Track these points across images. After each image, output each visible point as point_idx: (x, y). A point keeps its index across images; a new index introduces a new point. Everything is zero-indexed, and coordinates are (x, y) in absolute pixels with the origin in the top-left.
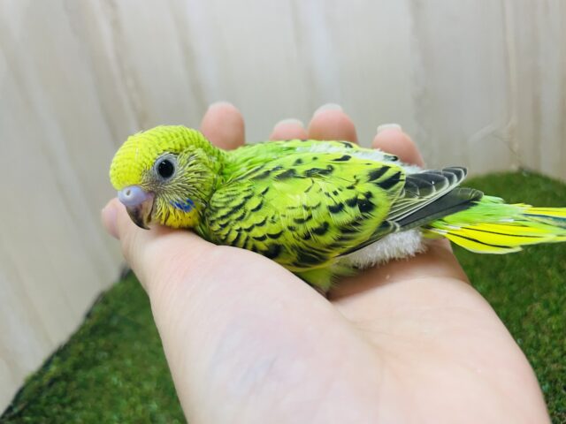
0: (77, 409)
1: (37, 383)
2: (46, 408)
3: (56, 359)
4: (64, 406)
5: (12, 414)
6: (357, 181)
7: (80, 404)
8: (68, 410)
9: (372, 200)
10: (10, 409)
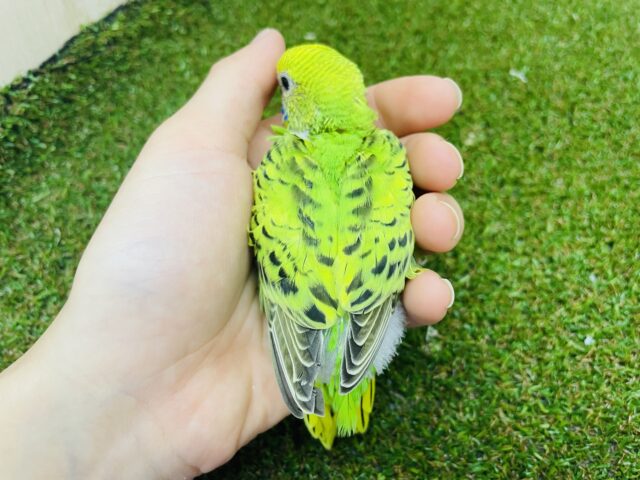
0: (133, 82)
1: (91, 37)
2: (98, 70)
3: (121, 15)
4: (119, 73)
5: (55, 66)
6: (306, 275)
7: (138, 77)
8: (124, 80)
9: (291, 293)
10: (54, 59)
